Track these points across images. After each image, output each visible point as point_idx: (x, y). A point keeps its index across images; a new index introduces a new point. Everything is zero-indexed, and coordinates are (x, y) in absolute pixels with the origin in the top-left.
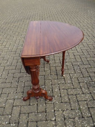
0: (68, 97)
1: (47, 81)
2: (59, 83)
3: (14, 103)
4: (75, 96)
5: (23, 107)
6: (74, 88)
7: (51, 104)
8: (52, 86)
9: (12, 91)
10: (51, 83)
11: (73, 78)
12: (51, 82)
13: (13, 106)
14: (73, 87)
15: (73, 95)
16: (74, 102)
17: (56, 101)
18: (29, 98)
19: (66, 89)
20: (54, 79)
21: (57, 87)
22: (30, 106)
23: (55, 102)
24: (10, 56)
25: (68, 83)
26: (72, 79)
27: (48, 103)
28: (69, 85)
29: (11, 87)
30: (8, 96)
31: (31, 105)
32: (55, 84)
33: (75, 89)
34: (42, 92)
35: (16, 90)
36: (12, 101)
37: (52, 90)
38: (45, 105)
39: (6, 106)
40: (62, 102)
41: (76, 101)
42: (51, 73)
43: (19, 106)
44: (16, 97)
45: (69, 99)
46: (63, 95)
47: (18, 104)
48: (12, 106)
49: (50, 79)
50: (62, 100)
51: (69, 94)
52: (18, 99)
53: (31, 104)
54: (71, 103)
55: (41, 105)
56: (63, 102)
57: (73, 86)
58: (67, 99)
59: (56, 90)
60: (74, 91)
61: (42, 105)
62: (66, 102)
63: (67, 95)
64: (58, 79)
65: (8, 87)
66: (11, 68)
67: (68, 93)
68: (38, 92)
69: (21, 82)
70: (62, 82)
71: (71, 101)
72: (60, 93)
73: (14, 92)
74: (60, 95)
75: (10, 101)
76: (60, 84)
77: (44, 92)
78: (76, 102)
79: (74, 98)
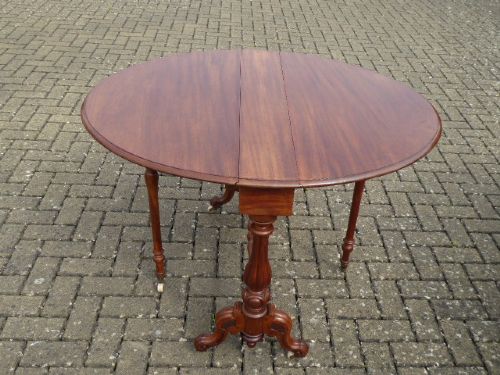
0: (361, 349)
1: (278, 283)
2: (326, 293)
3: (149, 354)
4: (385, 348)
5: (187, 372)
6: (382, 318)
7: (295, 367)
8: (297, 305)
9: (140, 309)
10: (294, 290)
11: (378, 279)
12: (295, 286)
13: (148, 366)
14: (378, 312)
15: (378, 341)
16: (382, 368)
17: (312, 359)
18: (220, 339)
19: (352, 319)
20: (304, 278)
21: (318, 309)
22: (212, 370)
23: (311, 362)
24: (121, 170)
25: (360, 297)
26: (376, 283)
27: (283, 366)
28: (364, 305)
29: (133, 294)
30: (124, 327)
31: (216, 367)
32: (309, 297)
33: (387, 322)
34: (274, 316)
35: (158, 308)
36: (144, 347)
37: (299, 318)
38: (270, 369)
39: (121, 362)
40: (335, 366)
41: (388, 365)
42: (291, 251)
43: (168, 366)
44: (158, 332)
45: (364, 358)
46: (341, 340)
47: (165, 359)
48: (144, 365)
49: (289, 277)
50: (334, 357)
51: (364, 336)
52: (164, 339)
53: (218, 364)
54: (370, 369)
55: (256, 371)
56: (340, 367)
57: (380, 310)
58: (355, 357)
59: (313, 320)
60: (383, 330)
61: (260, 371)
62: (352, 367)
63: (355, 340)
64: (320, 278)
65: (121, 291)
66: (130, 218)
67: (358, 336)
68: (259, 316)
69: (173, 276)
70: (338, 291)
71: (371, 362)
72: (330, 332)
73: (148, 314)
74: (328, 340)
75: (134, 344)
76: (330, 297)
77: (280, 318)
78: (389, 368)
79: (381, 352)
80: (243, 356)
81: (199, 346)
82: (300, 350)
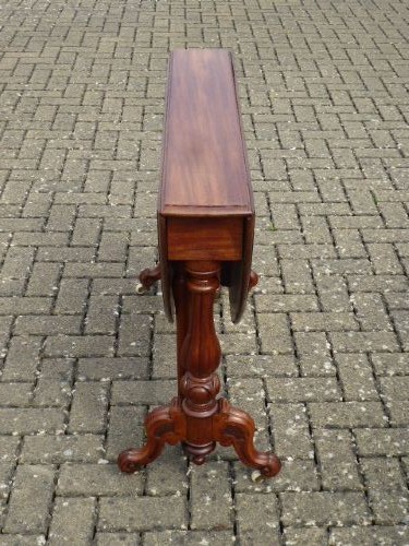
0: (359, 467)
1: (238, 384)
2: (310, 395)
3: (56, 481)
4: (396, 463)
5: (111, 503)
6: (390, 426)
7: (263, 492)
8: (268, 412)
9: (41, 423)
10: (263, 393)
11: (386, 375)
12: (264, 387)
13: (55, 495)
14: (385, 418)
15: (384, 456)
16: (389, 491)
17: (288, 481)
18: (153, 452)
19: (345, 428)
20: (276, 376)
21: (298, 417)
22: (147, 499)
23: (287, 485)
24: (10, 240)
25: (359, 400)
26: (382, 380)
27: (245, 491)
28: (364, 409)
29: (32, 404)
30: (20, 448)
31: (151, 495)
32: (285, 401)
33: (398, 432)
35: (67, 421)
36: (48, 472)
37: (269, 429)
38: (228, 496)
39: (16, 491)
40: (322, 489)
41: (398, 485)
42: (259, 342)
43: (83, 495)
44: (68, 453)
45: (363, 478)
46: (331, 455)
47: (77, 486)
48: (49, 495)
49: (255, 376)
50: (320, 477)
51: (364, 450)
52: (77, 461)
53: (154, 490)
54: (372, 492)
55: (208, 499)
56: (328, 490)
57: (388, 416)
58: (351, 477)
59: (291, 431)
60: (392, 440)
61: (214, 498)
62: (346, 490)
63: (350, 455)
64: (300, 376)
65: (14, 401)
66: (25, 305)
67: (354, 450)
68: (206, 414)
69: (88, 380)
70: (327, 393)
71: (373, 483)
72: (314, 446)
73: (54, 429)
74: (312, 456)
75: (33, 468)
76: (315, 401)
77: (237, 418)
78: (399, 489)
79: (389, 470)
80: (189, 480)
81: (125, 466)
82: (268, 466)
